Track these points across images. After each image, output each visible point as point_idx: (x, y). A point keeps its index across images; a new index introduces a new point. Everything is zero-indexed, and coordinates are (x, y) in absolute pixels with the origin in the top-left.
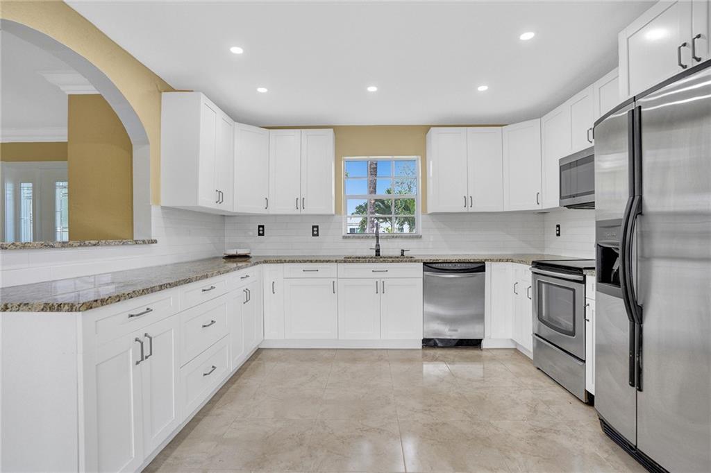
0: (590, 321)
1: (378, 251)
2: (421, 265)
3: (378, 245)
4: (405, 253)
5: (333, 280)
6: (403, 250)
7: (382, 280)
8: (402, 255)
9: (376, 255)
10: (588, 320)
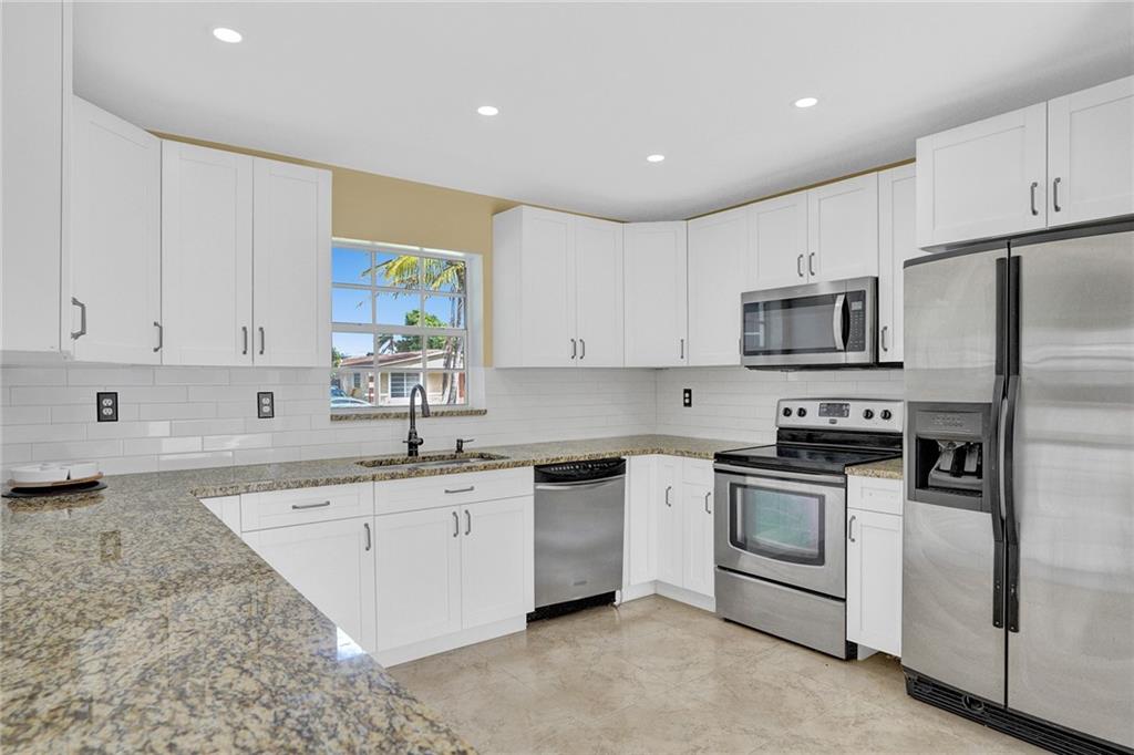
0: (857, 541)
1: (413, 446)
2: (530, 472)
3: (412, 434)
4: (465, 446)
5: (365, 520)
6: (462, 442)
7: (464, 508)
8: (459, 449)
9: (410, 454)
10: (853, 540)
